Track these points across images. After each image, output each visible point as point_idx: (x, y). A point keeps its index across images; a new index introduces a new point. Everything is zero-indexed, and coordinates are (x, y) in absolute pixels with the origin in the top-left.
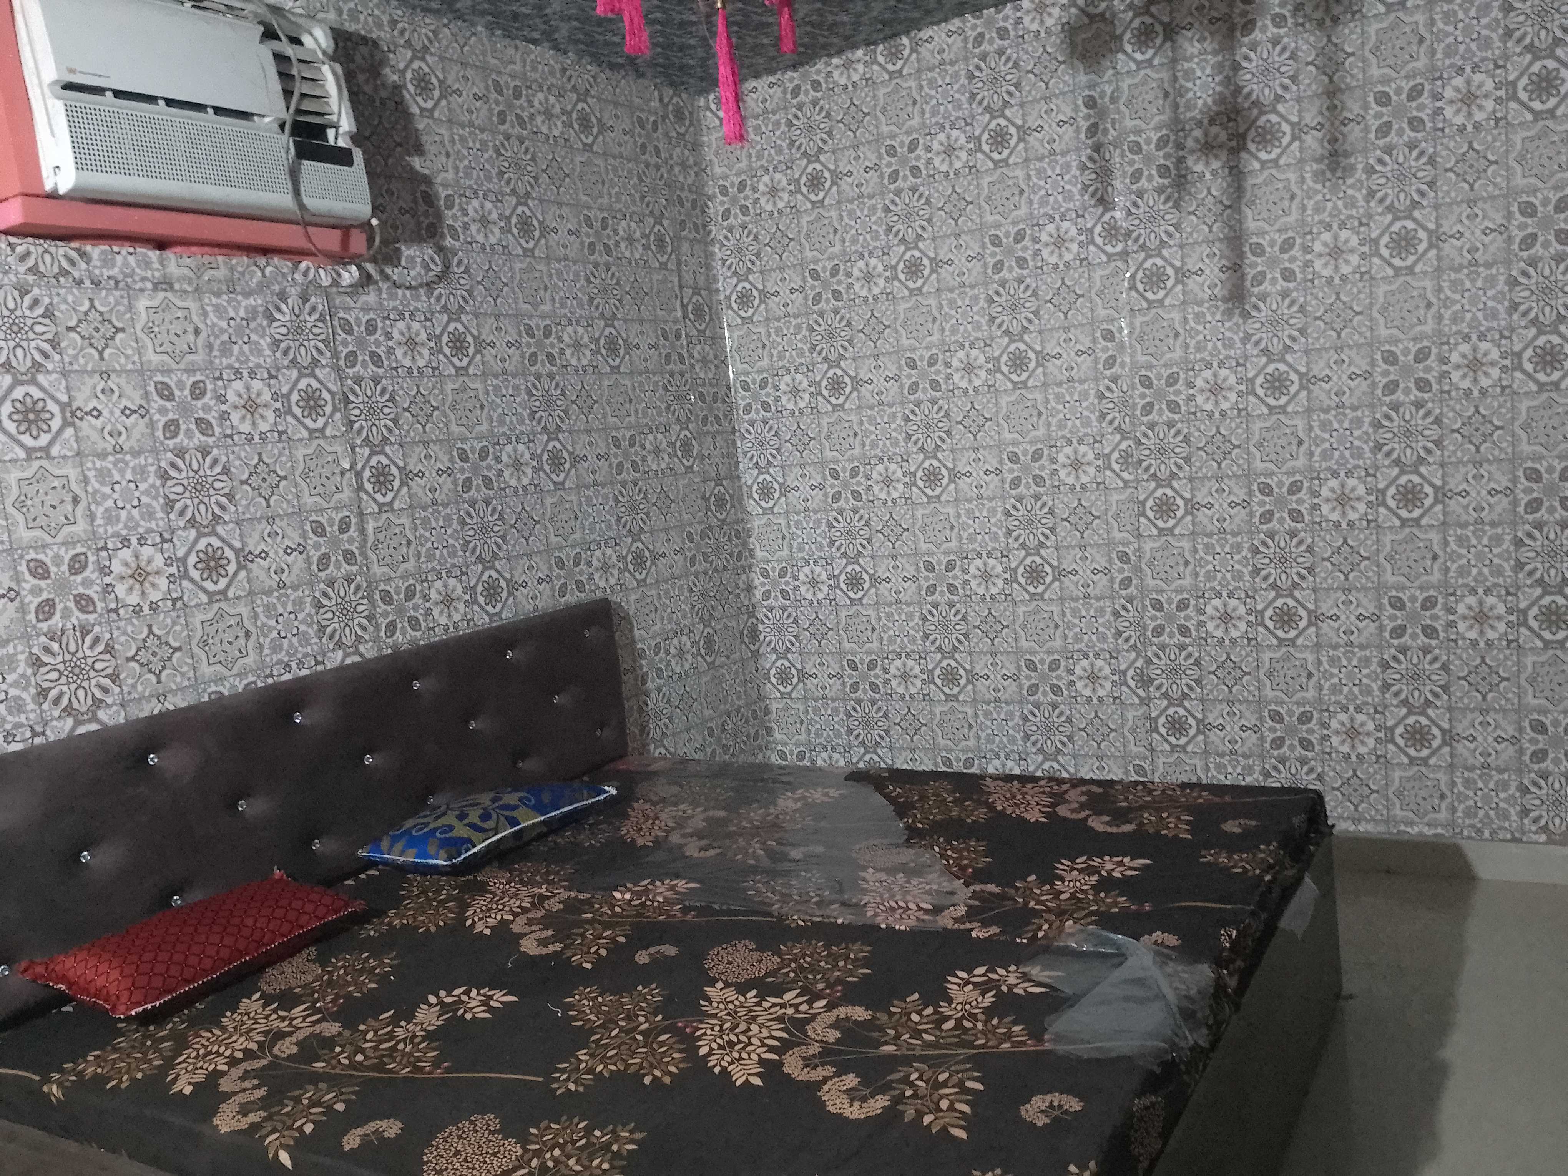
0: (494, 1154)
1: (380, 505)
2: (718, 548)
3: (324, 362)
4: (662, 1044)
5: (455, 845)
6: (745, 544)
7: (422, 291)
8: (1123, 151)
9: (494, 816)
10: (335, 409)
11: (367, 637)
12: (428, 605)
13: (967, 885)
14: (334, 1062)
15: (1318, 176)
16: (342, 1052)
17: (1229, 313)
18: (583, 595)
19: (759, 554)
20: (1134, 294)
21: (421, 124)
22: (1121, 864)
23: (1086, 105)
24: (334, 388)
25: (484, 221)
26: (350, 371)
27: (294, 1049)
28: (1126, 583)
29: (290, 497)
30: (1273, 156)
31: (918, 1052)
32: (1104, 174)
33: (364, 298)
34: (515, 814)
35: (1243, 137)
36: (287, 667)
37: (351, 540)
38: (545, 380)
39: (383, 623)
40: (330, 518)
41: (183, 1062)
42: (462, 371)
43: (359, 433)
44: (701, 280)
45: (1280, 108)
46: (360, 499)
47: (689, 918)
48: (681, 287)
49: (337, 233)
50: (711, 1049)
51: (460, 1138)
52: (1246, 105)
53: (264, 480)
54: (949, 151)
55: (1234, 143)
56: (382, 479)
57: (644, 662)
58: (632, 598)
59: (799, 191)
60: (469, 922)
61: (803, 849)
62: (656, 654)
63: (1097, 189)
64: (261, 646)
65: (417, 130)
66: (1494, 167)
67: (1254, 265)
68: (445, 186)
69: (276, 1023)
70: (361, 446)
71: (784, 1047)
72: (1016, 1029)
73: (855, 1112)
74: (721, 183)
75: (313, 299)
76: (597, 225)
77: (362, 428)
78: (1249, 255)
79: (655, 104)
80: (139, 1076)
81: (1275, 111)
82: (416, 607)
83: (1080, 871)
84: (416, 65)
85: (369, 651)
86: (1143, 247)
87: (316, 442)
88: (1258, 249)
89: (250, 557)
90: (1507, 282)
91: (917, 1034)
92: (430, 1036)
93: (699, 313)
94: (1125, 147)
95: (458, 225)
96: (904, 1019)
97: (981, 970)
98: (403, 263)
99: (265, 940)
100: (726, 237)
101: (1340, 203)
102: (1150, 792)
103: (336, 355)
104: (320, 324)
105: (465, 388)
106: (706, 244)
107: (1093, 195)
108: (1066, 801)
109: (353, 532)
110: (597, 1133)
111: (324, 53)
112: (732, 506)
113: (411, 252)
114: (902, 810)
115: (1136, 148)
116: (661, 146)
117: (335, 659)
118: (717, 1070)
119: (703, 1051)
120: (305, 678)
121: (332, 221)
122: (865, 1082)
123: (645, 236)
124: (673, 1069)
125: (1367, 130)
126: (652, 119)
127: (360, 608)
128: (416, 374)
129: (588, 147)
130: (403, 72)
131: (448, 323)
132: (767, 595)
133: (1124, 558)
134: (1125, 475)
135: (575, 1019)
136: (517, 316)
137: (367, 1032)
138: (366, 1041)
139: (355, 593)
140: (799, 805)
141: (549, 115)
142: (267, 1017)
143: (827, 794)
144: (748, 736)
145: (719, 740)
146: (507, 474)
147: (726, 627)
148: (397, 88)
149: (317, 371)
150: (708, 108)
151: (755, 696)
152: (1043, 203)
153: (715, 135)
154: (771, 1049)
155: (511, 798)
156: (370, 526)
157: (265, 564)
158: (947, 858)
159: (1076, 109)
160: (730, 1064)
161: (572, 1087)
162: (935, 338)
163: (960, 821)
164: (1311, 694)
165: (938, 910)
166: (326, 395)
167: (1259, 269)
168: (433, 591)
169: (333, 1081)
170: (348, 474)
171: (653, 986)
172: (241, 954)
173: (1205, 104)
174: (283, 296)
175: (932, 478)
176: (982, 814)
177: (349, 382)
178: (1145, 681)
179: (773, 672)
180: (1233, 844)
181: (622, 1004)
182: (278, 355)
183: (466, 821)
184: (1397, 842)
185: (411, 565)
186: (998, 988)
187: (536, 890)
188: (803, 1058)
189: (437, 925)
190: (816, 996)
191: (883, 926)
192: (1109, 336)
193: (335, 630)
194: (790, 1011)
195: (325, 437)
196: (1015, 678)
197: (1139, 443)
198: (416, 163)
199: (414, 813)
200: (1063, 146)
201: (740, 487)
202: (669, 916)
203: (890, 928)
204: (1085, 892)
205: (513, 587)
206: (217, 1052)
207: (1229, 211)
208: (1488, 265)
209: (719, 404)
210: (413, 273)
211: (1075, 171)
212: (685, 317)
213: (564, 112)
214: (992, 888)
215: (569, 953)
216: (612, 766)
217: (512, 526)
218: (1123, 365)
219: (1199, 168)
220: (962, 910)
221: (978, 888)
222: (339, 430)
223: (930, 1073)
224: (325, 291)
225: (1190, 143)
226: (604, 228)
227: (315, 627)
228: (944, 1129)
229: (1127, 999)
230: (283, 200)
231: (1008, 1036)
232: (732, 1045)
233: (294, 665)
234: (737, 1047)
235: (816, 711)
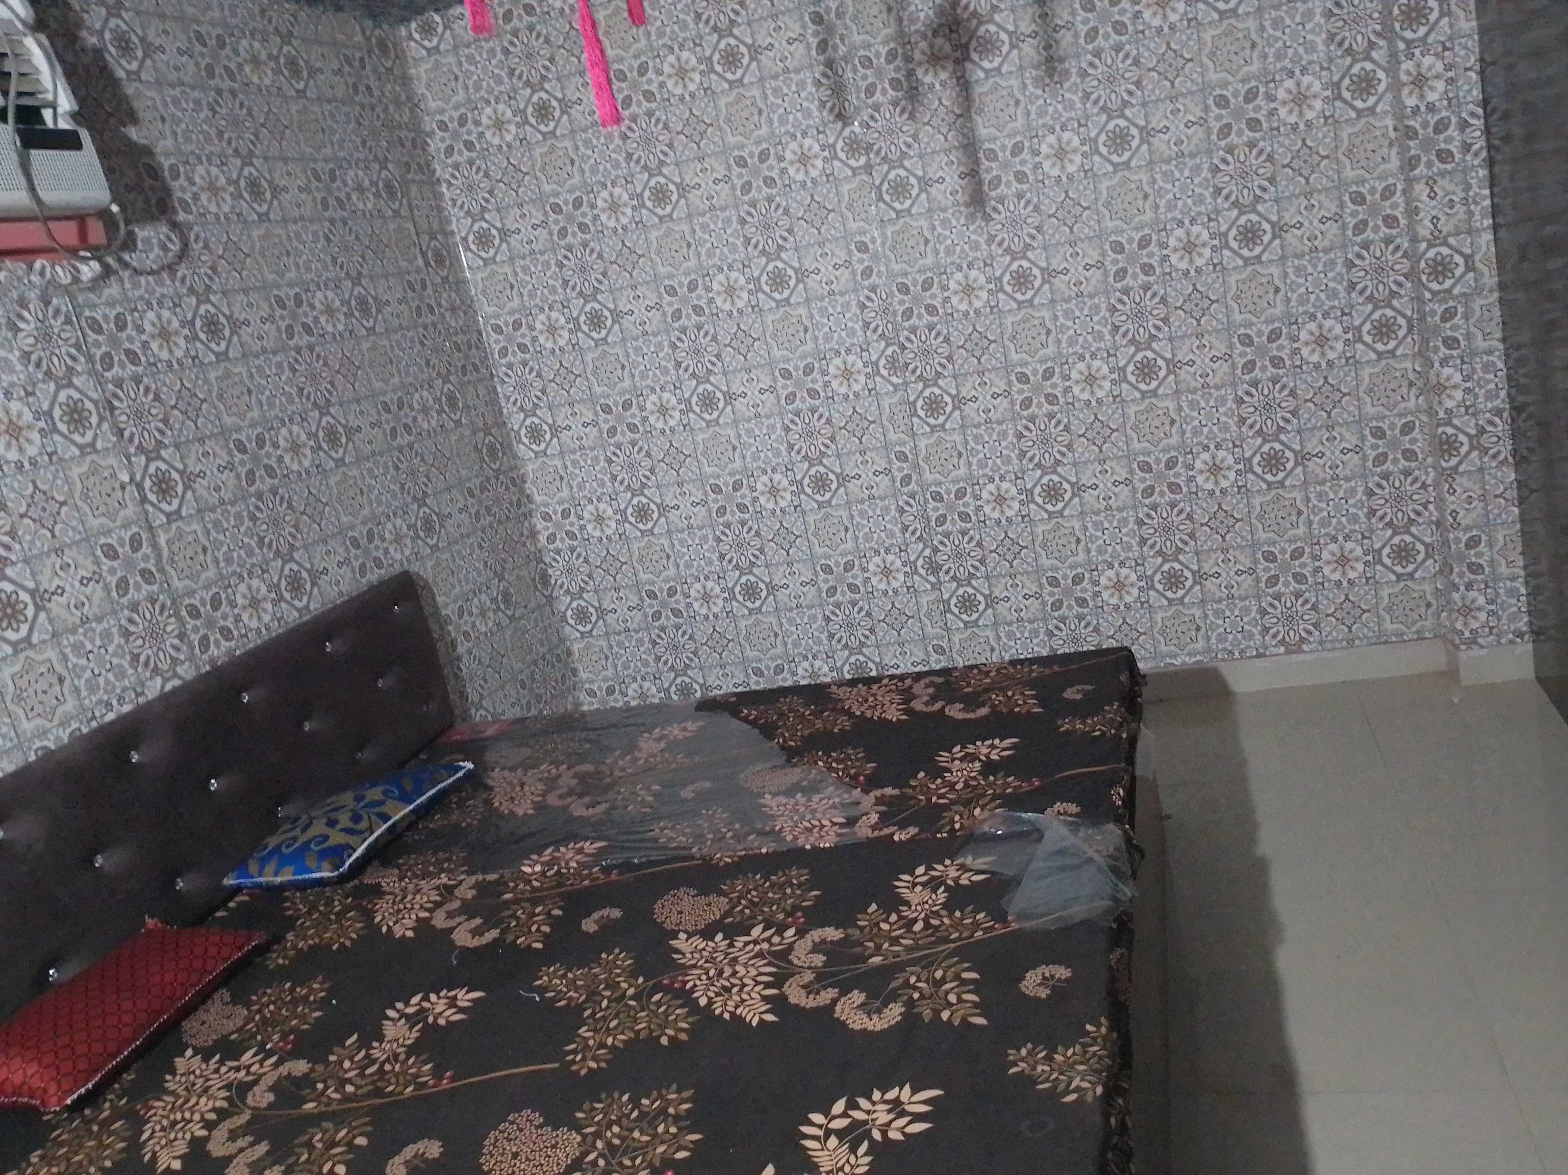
0: (554, 1146)
1: (168, 515)
2: (498, 500)
3: (79, 369)
4: (659, 1004)
5: (336, 854)
6: (522, 491)
7: (165, 275)
8: (854, 66)
9: (365, 816)
10: (102, 419)
11: (182, 657)
12: (236, 611)
13: (866, 791)
14: (324, 1099)
15: (1037, 81)
16: (326, 1088)
17: (971, 217)
18: (383, 571)
19: (538, 498)
20: (881, 205)
21: (130, 90)
22: (993, 747)
23: (813, 22)
24: (95, 396)
25: (213, 189)
26: (108, 375)
27: (271, 1097)
28: (907, 480)
29: (74, 523)
30: (995, 65)
31: (904, 957)
32: (838, 90)
33: (106, 292)
34: (383, 809)
35: (966, 46)
36: (109, 705)
37: (146, 558)
38: (305, 352)
39: (195, 638)
40: (119, 537)
41: (151, 1137)
42: (222, 356)
43: (131, 440)
44: (435, 226)
45: (997, 17)
46: (146, 513)
47: (613, 877)
48: (418, 234)
49: (72, 226)
50: (710, 999)
51: (509, 1140)
52: (966, 16)
53: (44, 509)
54: (682, 73)
55: (958, 54)
56: (164, 487)
57: (450, 628)
58: (430, 564)
59: (526, 122)
60: (384, 929)
61: (690, 788)
62: (460, 617)
63: (834, 105)
64: (77, 690)
65: (126, 96)
66: (1190, 65)
67: (990, 170)
68: (167, 155)
69: (232, 1075)
70: (136, 455)
71: (779, 981)
72: (981, 916)
73: (876, 1024)
74: (438, 117)
75: (55, 301)
76: (325, 177)
77: (132, 435)
78: (983, 160)
79: (359, 38)
80: (108, 1163)
81: (991, 21)
82: (225, 617)
83: (961, 759)
84: (113, 23)
85: (187, 672)
86: (885, 159)
87: (89, 458)
88: (992, 156)
89: (47, 596)
90: (1209, 170)
91: (895, 941)
92: (411, 1050)
93: (439, 259)
94: (857, 62)
95: (188, 197)
96: (875, 930)
97: (920, 870)
98: (140, 246)
99: (178, 994)
100: (453, 176)
101: (1060, 107)
102: (987, 674)
103: (90, 358)
104: (68, 327)
105: (227, 375)
106: (433, 184)
107: (831, 110)
108: (915, 697)
109: (146, 549)
110: (645, 1102)
111: (23, 22)
112: (504, 454)
113: (146, 233)
114: (768, 731)
115: (867, 63)
116: (371, 84)
117: (154, 688)
118: (727, 1016)
119: (703, 1001)
120: (128, 714)
121: (68, 213)
122: (872, 995)
123: (373, 183)
124: (684, 1025)
125: (1076, 35)
126: (358, 55)
127: (169, 629)
128: (176, 366)
129: (301, 93)
130: (101, 33)
131: (198, 306)
132: (552, 538)
133: (902, 457)
134: (894, 379)
135: (554, 1000)
136: (265, 287)
137: (341, 1063)
138: (346, 1071)
139: (161, 613)
140: (663, 745)
141: (255, 61)
142: (217, 1071)
143: (685, 729)
144: (556, 681)
145: (531, 690)
146: (287, 459)
147: (519, 578)
148: (98, 52)
149: (76, 381)
150: (411, 38)
151: (555, 641)
152: (783, 121)
153: (423, 67)
154: (768, 985)
155: (375, 794)
156: (162, 540)
157: (63, 600)
158: (836, 771)
159: (804, 27)
160: (737, 1007)
161: (593, 1065)
162: (693, 263)
163: (827, 733)
164: (1081, 557)
165: (851, 822)
166: (89, 405)
167: (995, 173)
168: (238, 596)
169: (338, 1118)
170: (128, 488)
171: (617, 951)
172: (159, 1014)
173: (927, 16)
174: (23, 303)
175: (708, 402)
176: (844, 722)
177: (110, 386)
178: (934, 568)
179: (569, 613)
180: (1079, 710)
181: (596, 975)
182: (31, 368)
183: (339, 827)
184: (1165, 674)
185: (211, 573)
186: (944, 883)
187: (436, 882)
188: (803, 987)
189: (352, 939)
190: (781, 929)
191: (808, 847)
192: (863, 248)
193: (148, 657)
194: (765, 946)
195: (96, 451)
196: (813, 583)
197: (903, 348)
198: (133, 133)
199: (272, 830)
200: (796, 63)
201: (508, 434)
202: (593, 880)
203: (815, 848)
204: (974, 778)
205: (315, 576)
206: (183, 1119)
207: (961, 120)
208: (1193, 155)
209: (474, 351)
210: (152, 256)
211: (810, 88)
212: (427, 264)
213: (270, 56)
214: (889, 791)
215: (510, 938)
216: (443, 739)
217: (303, 513)
218: (879, 274)
219: (928, 79)
220: (874, 818)
221: (878, 793)
222: (109, 441)
223: (925, 973)
224: (66, 290)
225: (917, 56)
226: (333, 180)
227: (128, 657)
228: (964, 1020)
229: (1062, 869)
230: (18, 198)
231: (977, 925)
232: (728, 990)
233: (115, 702)
234: (735, 990)
235: (620, 644)
